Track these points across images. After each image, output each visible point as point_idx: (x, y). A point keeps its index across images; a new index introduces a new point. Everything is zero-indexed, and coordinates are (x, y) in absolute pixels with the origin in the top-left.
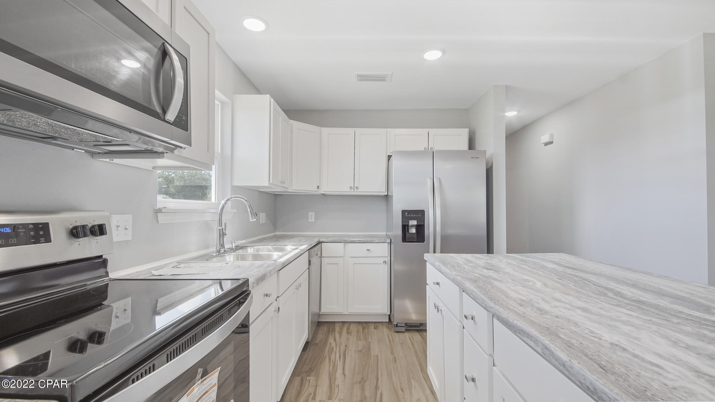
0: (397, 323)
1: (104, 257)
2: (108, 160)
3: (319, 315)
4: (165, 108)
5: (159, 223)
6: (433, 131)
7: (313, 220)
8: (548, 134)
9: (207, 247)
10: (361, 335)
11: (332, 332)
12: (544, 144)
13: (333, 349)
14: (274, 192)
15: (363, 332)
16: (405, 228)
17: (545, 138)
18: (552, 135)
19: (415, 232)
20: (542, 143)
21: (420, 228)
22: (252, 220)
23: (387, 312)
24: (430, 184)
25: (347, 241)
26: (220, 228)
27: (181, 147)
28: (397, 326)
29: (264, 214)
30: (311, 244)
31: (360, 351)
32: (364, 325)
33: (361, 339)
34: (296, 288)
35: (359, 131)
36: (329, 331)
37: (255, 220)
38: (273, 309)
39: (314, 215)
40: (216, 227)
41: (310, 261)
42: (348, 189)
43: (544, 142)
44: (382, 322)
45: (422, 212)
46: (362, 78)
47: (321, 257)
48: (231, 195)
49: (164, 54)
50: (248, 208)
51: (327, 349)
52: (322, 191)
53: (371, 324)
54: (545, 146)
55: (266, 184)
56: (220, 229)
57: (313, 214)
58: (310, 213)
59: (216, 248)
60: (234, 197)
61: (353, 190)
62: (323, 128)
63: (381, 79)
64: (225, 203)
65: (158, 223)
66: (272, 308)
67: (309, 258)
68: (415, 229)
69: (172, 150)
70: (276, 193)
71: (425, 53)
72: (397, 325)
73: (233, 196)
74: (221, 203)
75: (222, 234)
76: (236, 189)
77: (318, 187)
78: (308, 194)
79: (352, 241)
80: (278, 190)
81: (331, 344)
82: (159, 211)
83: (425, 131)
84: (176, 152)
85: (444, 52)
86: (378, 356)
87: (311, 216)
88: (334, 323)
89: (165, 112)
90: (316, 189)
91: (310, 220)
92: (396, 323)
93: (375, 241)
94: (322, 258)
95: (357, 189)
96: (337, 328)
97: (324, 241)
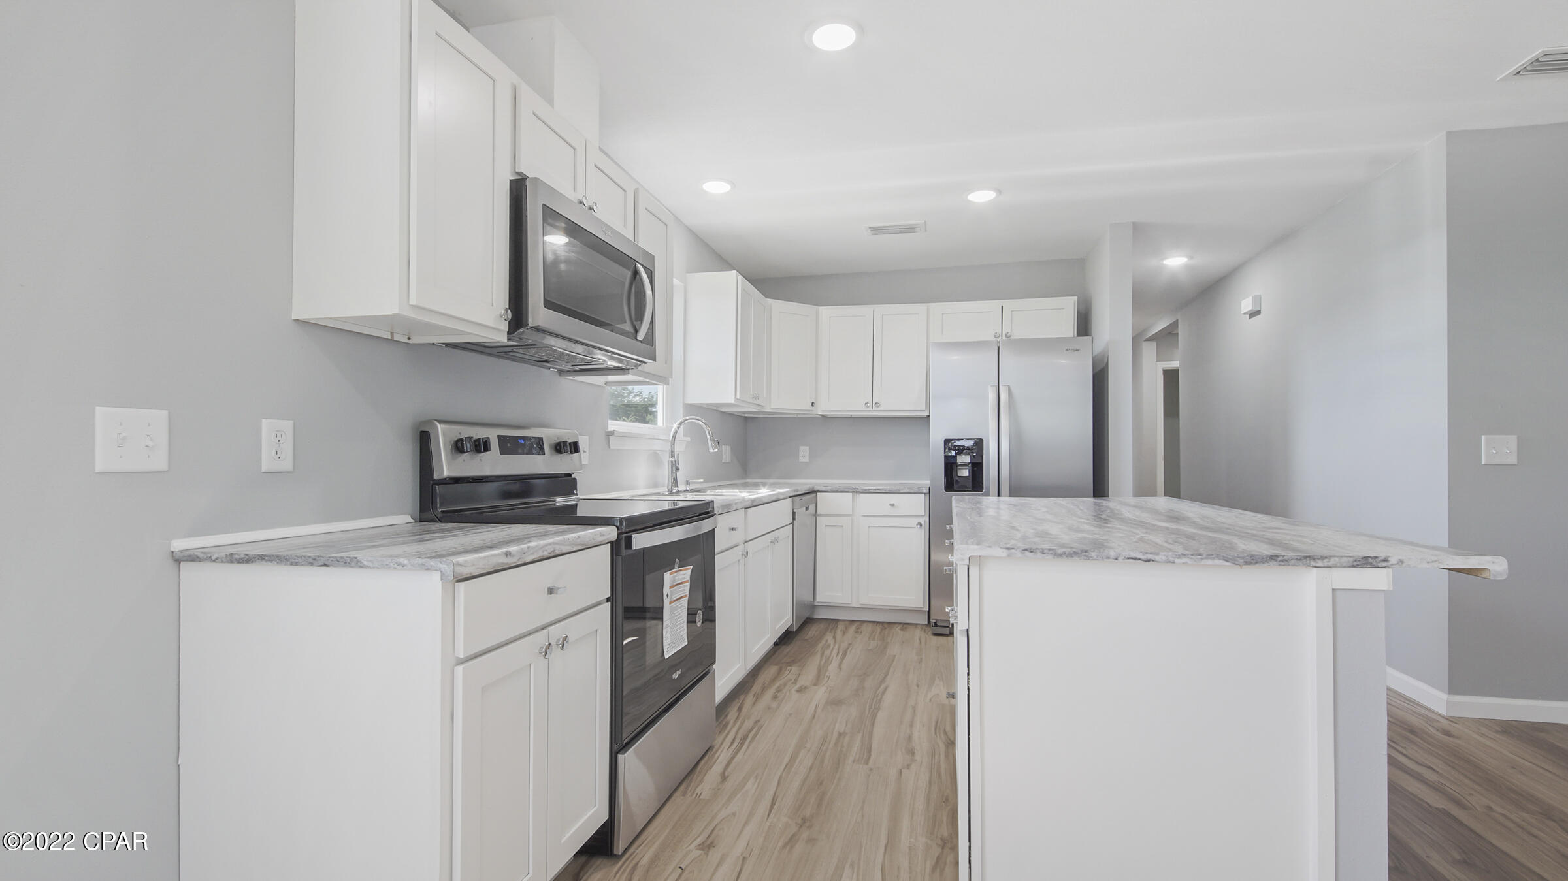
0: (937, 620)
1: (573, 476)
2: (571, 378)
3: (813, 607)
4: (637, 328)
5: (611, 448)
6: (1007, 304)
7: (807, 459)
8: (1251, 298)
9: (656, 485)
10: (877, 636)
11: (831, 629)
12: (1248, 316)
13: (829, 646)
14: (744, 413)
15: (880, 633)
16: (950, 466)
17: (1247, 305)
18: (1257, 299)
19: (968, 475)
20: (1242, 312)
21: (977, 468)
22: (712, 451)
23: (922, 606)
24: (992, 396)
25: (858, 490)
26: (672, 460)
27: (645, 363)
28: (936, 625)
29: (728, 448)
30: (797, 491)
31: (870, 650)
32: (886, 626)
33: (876, 638)
34: (771, 542)
35: (880, 309)
36: (826, 630)
37: (717, 450)
38: (741, 553)
39: (808, 452)
40: (667, 460)
41: (794, 514)
42: (863, 408)
43: (1247, 310)
44: (916, 625)
45: (979, 443)
46: (877, 231)
47: (815, 515)
48: (684, 416)
49: (636, 273)
50: (708, 434)
51: (820, 645)
52: (820, 410)
53: (897, 625)
54: (1250, 318)
55: (731, 400)
56: (672, 462)
57: (807, 448)
58: (802, 448)
59: (668, 487)
60: (689, 419)
61: (870, 409)
62: (821, 308)
63: (910, 229)
64: (678, 428)
65: (609, 447)
66: (739, 550)
67: (793, 510)
68: (967, 470)
69: (637, 366)
70: (746, 415)
71: (969, 194)
72: (935, 623)
73: (687, 418)
74: (672, 428)
75: (675, 467)
76: (692, 409)
77: (813, 404)
78: (799, 416)
79: (866, 490)
80: (749, 409)
81: (827, 641)
82: (612, 433)
83: (995, 305)
84: (640, 368)
85: (999, 192)
86: (895, 656)
87: (804, 454)
88: (837, 621)
89: (636, 331)
90: (809, 407)
91: (801, 459)
92: (934, 621)
93: (902, 490)
94: (818, 517)
95: (878, 406)
96: (841, 627)
97: (820, 490)
